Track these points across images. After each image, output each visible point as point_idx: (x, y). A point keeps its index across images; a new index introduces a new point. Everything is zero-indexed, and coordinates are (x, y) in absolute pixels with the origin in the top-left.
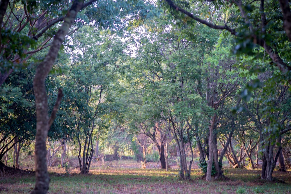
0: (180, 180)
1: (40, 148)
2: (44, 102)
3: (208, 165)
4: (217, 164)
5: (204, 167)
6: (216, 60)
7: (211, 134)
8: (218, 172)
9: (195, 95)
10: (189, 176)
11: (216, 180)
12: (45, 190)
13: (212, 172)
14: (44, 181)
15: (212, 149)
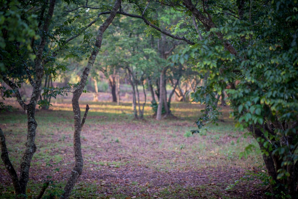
0: (134, 119)
1: (77, 142)
2: (78, 114)
3: (159, 106)
4: (166, 104)
5: (154, 106)
6: (168, 19)
7: (162, 79)
8: (167, 111)
9: (150, 49)
10: (142, 116)
11: (165, 119)
12: (81, 167)
13: (162, 111)
14: (80, 162)
15: (162, 92)
